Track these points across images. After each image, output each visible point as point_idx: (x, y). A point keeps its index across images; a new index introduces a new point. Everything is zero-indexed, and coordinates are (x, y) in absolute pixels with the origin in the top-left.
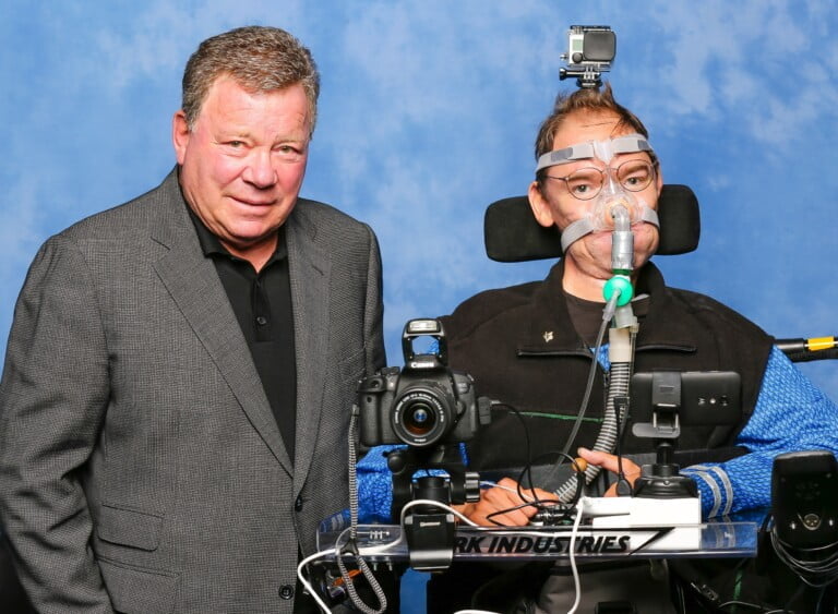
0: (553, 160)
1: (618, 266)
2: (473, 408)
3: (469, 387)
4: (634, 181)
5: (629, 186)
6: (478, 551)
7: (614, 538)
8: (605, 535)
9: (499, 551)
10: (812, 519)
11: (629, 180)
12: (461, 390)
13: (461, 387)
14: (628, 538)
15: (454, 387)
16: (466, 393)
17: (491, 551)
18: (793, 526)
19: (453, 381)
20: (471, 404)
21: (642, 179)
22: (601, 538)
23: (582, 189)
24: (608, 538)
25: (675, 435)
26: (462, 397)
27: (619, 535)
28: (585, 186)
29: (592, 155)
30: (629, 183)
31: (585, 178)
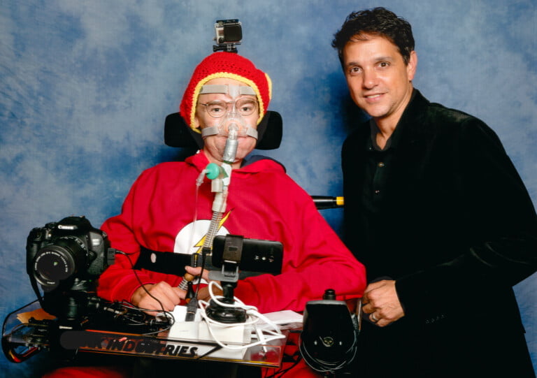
1: (227, 159)
4: (245, 109)
5: (243, 112)
6: (100, 347)
7: (187, 348)
8: (182, 345)
9: (113, 349)
10: (328, 340)
11: (243, 108)
14: (196, 349)
17: (108, 348)
18: (316, 343)
21: (250, 109)
22: (179, 347)
23: (217, 110)
24: (184, 348)
25: (235, 280)
27: (191, 346)
28: (219, 109)
29: (226, 92)
30: (242, 110)
31: (219, 104)
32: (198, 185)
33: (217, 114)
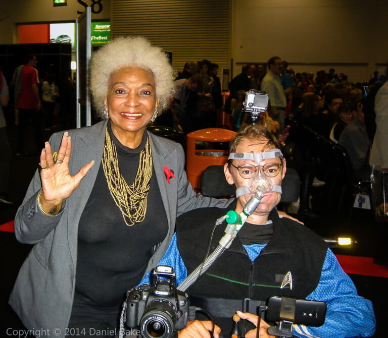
0: (235, 156)
2: (186, 314)
3: (185, 303)
4: (271, 171)
5: (269, 174)
11: (269, 170)
12: (181, 304)
13: (181, 302)
15: (178, 304)
16: (183, 306)
19: (177, 301)
20: (185, 312)
21: (275, 170)
23: (247, 172)
25: (290, 335)
26: (181, 308)
28: (249, 171)
30: (268, 171)
31: (249, 168)
32: (217, 224)
33: (247, 176)
